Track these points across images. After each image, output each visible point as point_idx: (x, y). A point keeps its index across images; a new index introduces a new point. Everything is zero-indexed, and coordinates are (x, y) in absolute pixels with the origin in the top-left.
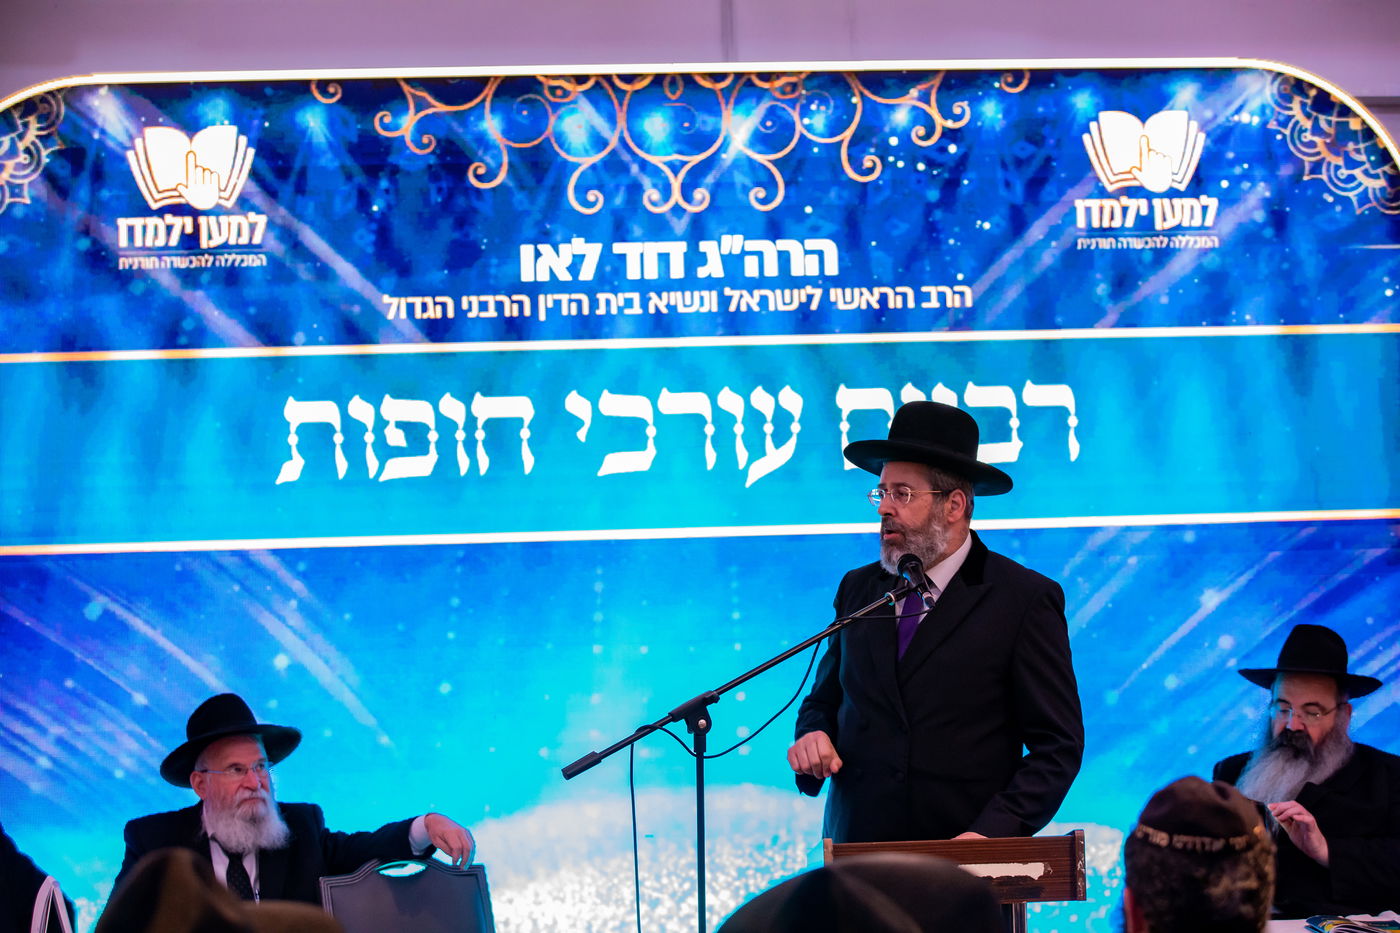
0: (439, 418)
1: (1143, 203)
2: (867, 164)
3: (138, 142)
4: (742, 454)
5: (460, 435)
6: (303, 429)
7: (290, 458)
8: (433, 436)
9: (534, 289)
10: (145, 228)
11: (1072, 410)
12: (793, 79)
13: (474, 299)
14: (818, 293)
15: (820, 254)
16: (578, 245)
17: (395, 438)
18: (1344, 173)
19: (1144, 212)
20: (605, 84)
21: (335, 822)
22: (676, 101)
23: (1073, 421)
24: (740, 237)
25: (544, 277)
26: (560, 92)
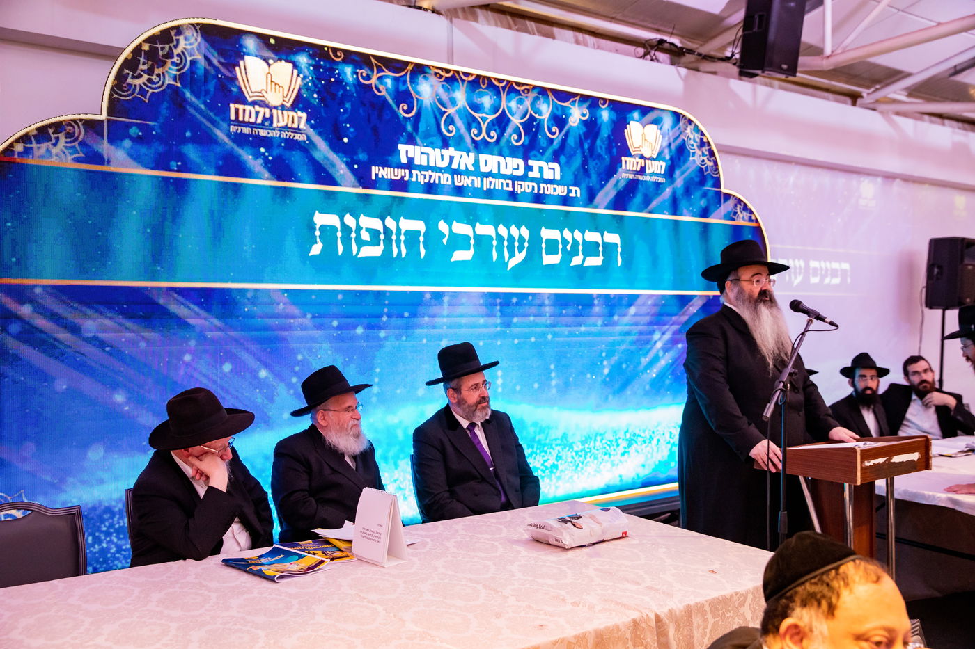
1: (643, 161)
2: (554, 130)
3: (241, 62)
4: (506, 255)
6: (323, 228)
7: (316, 242)
8: (382, 237)
10: (244, 110)
11: (619, 244)
12: (528, 87)
17: (365, 236)
18: (702, 158)
19: (643, 165)
20: (457, 76)
22: (485, 89)
23: (619, 250)
26: (438, 76)
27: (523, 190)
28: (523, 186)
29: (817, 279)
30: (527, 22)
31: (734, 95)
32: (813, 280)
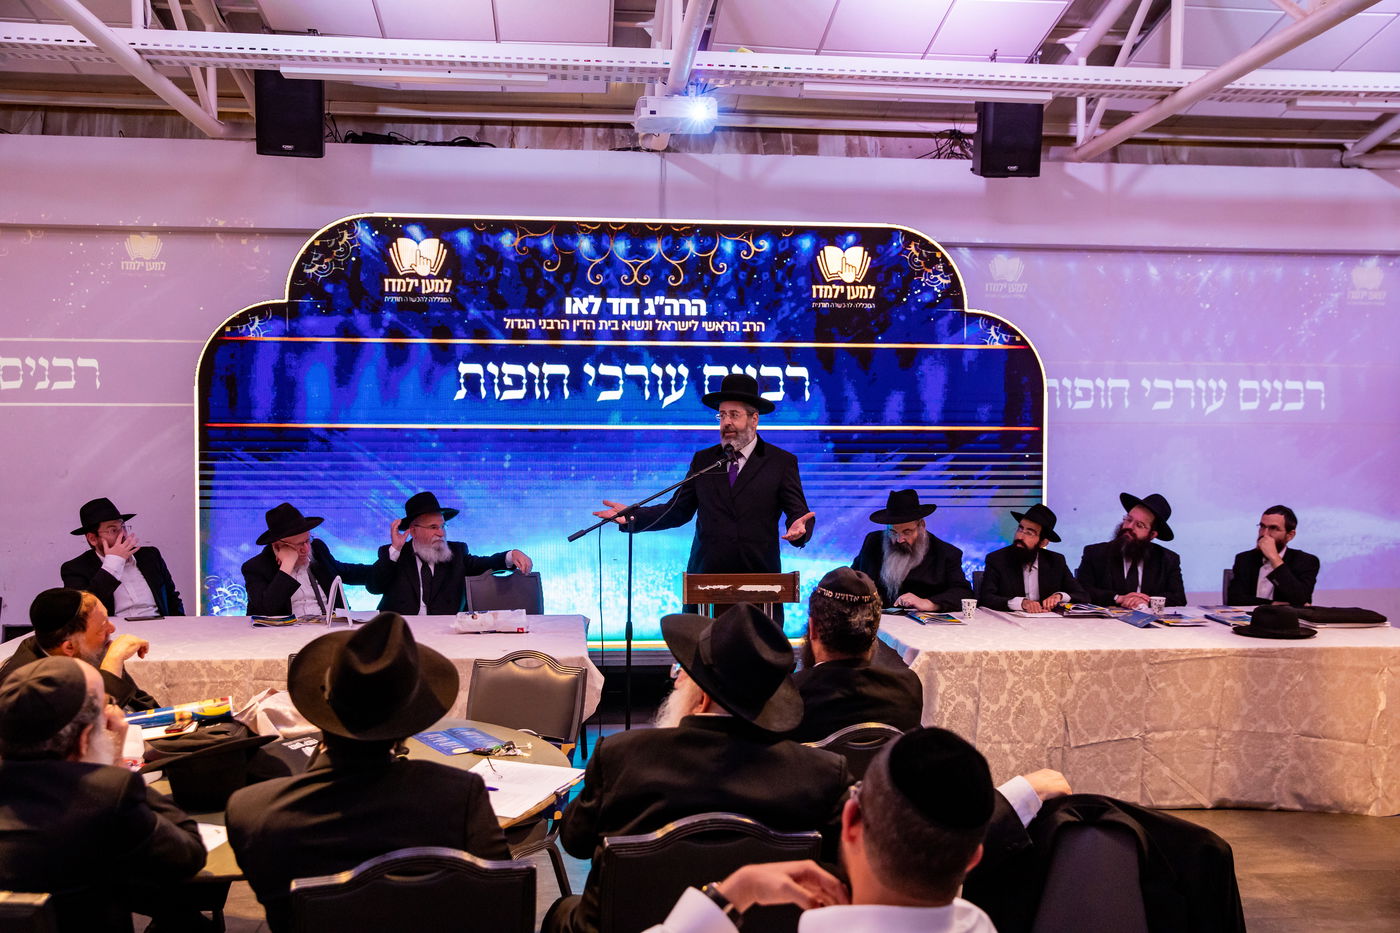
0: (528, 373)
1: (842, 288)
2: (721, 267)
3: (394, 244)
4: (661, 393)
5: (537, 381)
6: (468, 377)
7: (460, 389)
8: (525, 381)
9: (572, 318)
10: (397, 283)
11: (807, 378)
13: (544, 321)
14: (697, 323)
15: (698, 306)
16: (592, 298)
17: (508, 381)
18: (933, 276)
19: (843, 291)
21: (472, 552)
22: (633, 235)
23: (807, 384)
24: (662, 298)
25: (576, 312)
29: (1253, 405)
30: (783, 135)
31: (1072, 181)
32: (1246, 406)
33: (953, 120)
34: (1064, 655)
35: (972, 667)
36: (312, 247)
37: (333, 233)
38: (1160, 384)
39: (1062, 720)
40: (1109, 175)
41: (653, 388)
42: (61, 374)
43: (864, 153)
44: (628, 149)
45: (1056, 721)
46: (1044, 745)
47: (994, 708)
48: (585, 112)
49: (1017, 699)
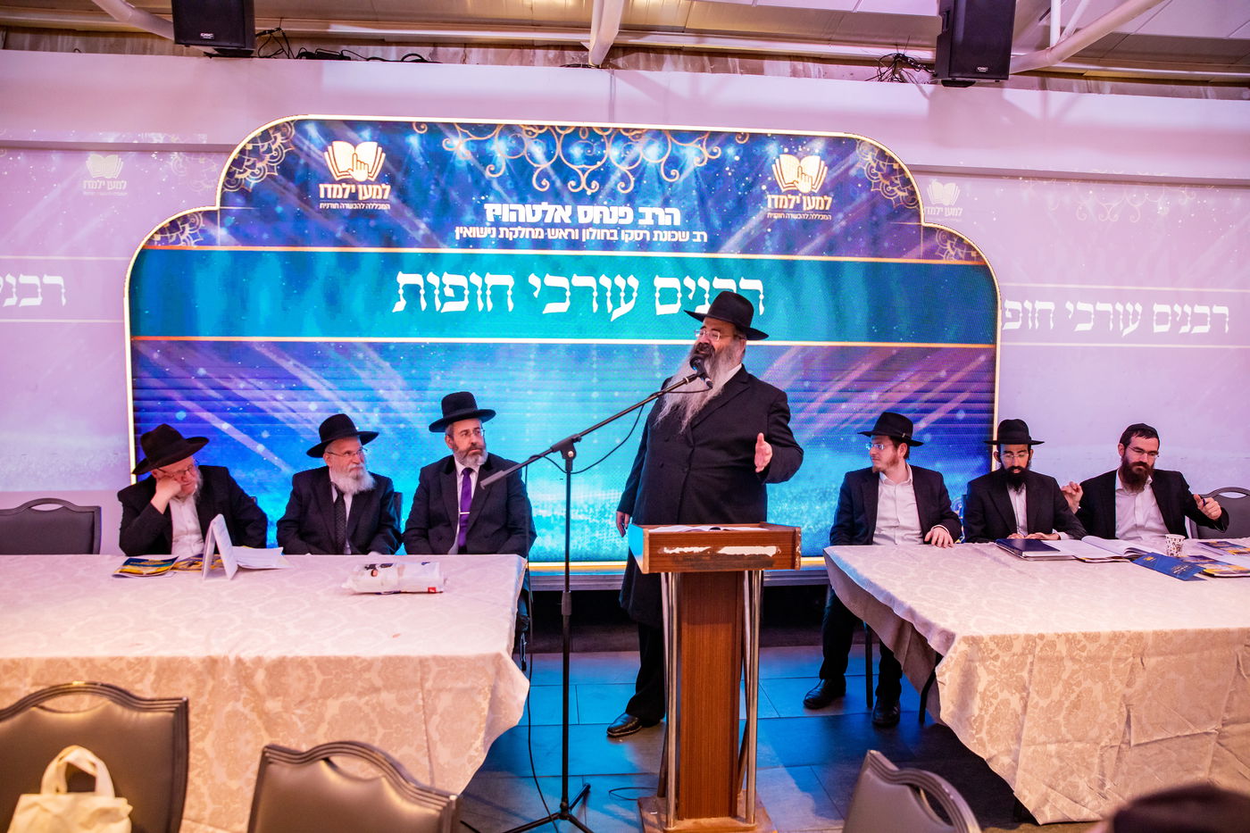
0: (470, 284)
1: (798, 198)
3: (330, 148)
4: (610, 305)
5: (479, 292)
6: (406, 286)
7: (400, 300)
8: (467, 292)
10: (332, 189)
11: (762, 292)
12: (639, 132)
17: (449, 292)
18: (889, 188)
19: (798, 202)
20: (553, 131)
23: (761, 297)
26: (530, 133)
27: (631, 239)
28: (632, 235)
29: (1165, 328)
30: (729, 59)
31: (1010, 107)
32: (1158, 329)
33: (897, 45)
34: (1139, 637)
35: (1022, 654)
36: (243, 152)
37: (265, 136)
38: (1082, 306)
39: (1125, 715)
40: (1045, 102)
41: (602, 301)
42: (28, 291)
43: (807, 75)
44: (578, 66)
45: (1116, 716)
46: (1098, 744)
47: (1044, 703)
48: (535, 31)
49: (1073, 691)
